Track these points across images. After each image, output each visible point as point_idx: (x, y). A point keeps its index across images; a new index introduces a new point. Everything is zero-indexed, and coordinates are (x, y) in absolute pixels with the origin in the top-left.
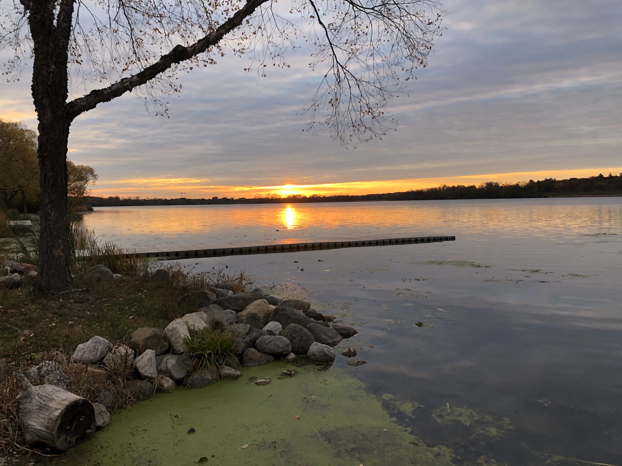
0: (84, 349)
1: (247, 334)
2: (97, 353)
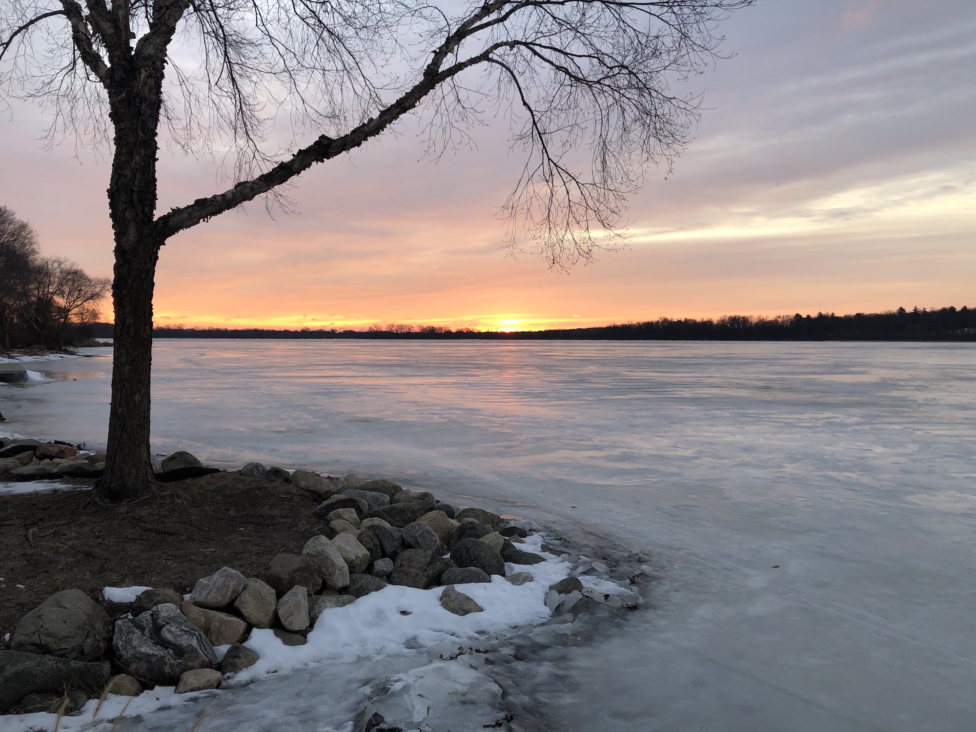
0: (209, 585)
1: (429, 564)
2: (227, 592)
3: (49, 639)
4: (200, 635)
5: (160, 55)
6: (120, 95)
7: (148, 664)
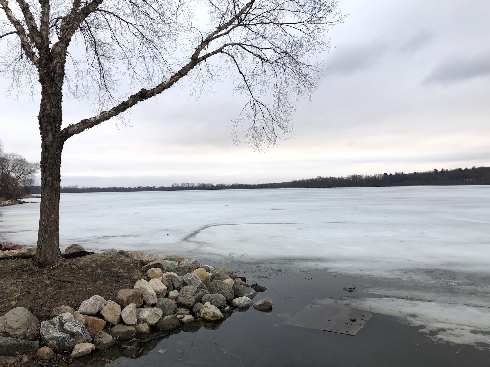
0: (88, 304)
1: (196, 293)
2: (96, 307)
3: (9, 330)
4: (83, 327)
5: (64, 52)
6: (44, 71)
7: (58, 341)
